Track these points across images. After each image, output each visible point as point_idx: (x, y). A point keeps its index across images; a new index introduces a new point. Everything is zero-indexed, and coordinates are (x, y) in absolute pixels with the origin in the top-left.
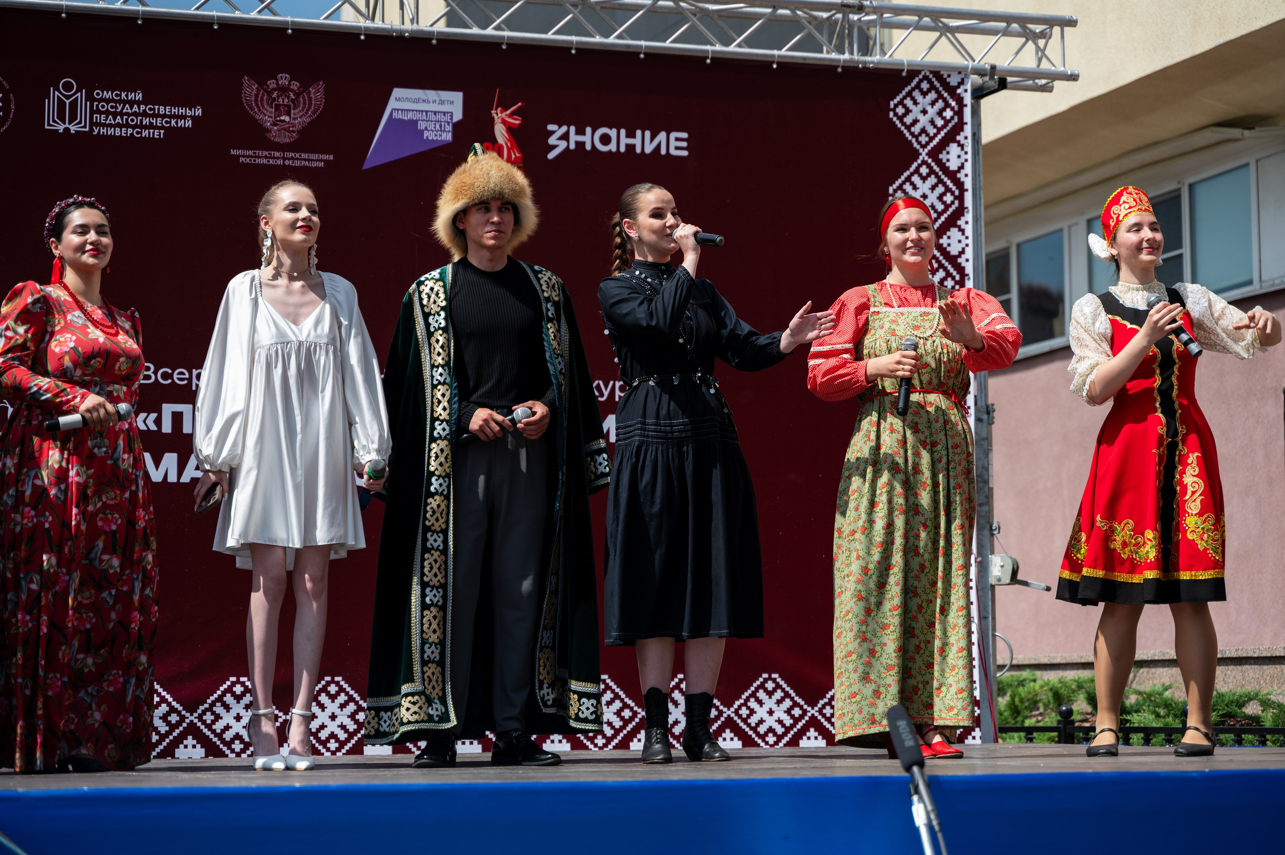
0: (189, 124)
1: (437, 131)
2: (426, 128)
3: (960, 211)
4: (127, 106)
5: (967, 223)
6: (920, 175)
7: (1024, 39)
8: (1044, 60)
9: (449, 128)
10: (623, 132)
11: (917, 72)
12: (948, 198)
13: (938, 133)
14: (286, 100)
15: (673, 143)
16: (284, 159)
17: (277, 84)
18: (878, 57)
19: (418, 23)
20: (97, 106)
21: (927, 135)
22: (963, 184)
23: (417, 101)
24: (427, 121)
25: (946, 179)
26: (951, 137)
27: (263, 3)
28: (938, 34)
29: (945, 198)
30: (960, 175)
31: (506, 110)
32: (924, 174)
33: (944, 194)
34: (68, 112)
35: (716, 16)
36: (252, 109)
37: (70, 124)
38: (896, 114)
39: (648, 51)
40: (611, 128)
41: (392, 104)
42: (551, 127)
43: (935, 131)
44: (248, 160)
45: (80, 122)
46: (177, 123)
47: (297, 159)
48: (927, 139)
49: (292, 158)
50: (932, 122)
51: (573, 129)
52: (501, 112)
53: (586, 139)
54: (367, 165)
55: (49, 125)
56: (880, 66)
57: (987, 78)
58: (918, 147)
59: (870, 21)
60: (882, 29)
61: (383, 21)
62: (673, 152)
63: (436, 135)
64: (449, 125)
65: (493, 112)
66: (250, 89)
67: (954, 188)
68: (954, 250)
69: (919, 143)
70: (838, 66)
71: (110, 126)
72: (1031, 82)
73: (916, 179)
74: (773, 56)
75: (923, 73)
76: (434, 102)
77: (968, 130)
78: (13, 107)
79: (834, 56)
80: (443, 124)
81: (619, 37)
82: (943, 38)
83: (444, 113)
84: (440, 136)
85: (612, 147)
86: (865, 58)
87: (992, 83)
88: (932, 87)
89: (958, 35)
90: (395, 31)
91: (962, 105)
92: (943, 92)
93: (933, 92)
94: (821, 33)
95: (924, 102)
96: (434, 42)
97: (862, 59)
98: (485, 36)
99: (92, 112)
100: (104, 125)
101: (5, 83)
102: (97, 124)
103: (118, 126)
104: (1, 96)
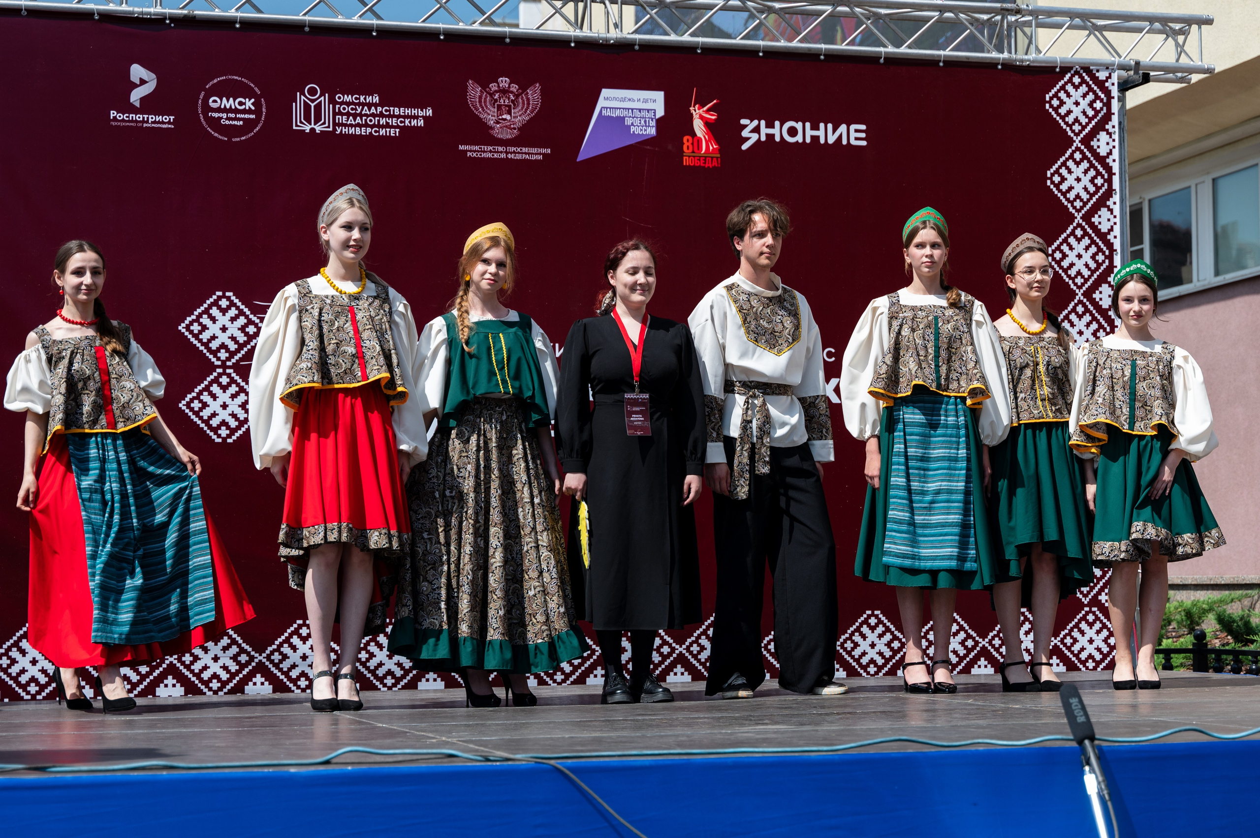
0: (421, 123)
1: (643, 126)
2: (632, 124)
3: (1109, 193)
4: (366, 108)
5: (1115, 203)
6: (1074, 160)
7: (1164, 36)
8: (1183, 55)
9: (653, 123)
10: (808, 125)
11: (1069, 69)
12: (1099, 181)
13: (1090, 122)
14: (507, 101)
15: (853, 135)
16: (507, 153)
17: (499, 86)
18: (1034, 55)
19: (621, 30)
20: (339, 108)
22: (1111, 168)
23: (623, 100)
24: (634, 117)
25: (1096, 164)
26: (1101, 126)
27: (484, 13)
28: (1087, 33)
29: (1096, 181)
30: (1109, 161)
31: (703, 107)
32: (1078, 160)
33: (1095, 177)
34: (313, 114)
35: (887, 20)
36: (477, 110)
37: (315, 124)
38: (1051, 106)
39: (827, 53)
40: (797, 122)
41: (601, 103)
42: (744, 122)
44: (475, 155)
45: (324, 123)
46: (410, 122)
47: (519, 153)
48: (1080, 128)
49: (514, 152)
50: (1084, 113)
51: (763, 123)
52: (699, 109)
53: (776, 131)
54: (580, 158)
55: (297, 126)
56: (1036, 64)
57: (1132, 73)
58: (1072, 135)
59: (1025, 22)
60: (1038, 29)
61: (591, 29)
62: (853, 142)
63: (642, 130)
64: (652, 121)
65: (692, 108)
66: (474, 91)
67: (1104, 172)
68: (1104, 228)
69: (1073, 131)
70: (998, 64)
71: (351, 125)
72: (1170, 75)
73: (1070, 163)
74: (940, 56)
75: (1074, 69)
76: (639, 100)
77: (1115, 120)
78: (264, 110)
79: (994, 55)
80: (647, 120)
81: (802, 41)
82: (1092, 36)
83: (648, 110)
84: (646, 130)
85: (799, 139)
86: (1021, 56)
87: (1136, 77)
88: (1083, 82)
89: (1104, 33)
90: (601, 39)
91: (1110, 97)
92: (1093, 86)
93: (1084, 85)
94: (983, 34)
95: (1076, 95)
96: (637, 48)
97: (1019, 57)
98: (682, 42)
99: (335, 114)
100: (345, 125)
101: (256, 89)
102: (340, 125)
103: (358, 125)
104: (253, 100)
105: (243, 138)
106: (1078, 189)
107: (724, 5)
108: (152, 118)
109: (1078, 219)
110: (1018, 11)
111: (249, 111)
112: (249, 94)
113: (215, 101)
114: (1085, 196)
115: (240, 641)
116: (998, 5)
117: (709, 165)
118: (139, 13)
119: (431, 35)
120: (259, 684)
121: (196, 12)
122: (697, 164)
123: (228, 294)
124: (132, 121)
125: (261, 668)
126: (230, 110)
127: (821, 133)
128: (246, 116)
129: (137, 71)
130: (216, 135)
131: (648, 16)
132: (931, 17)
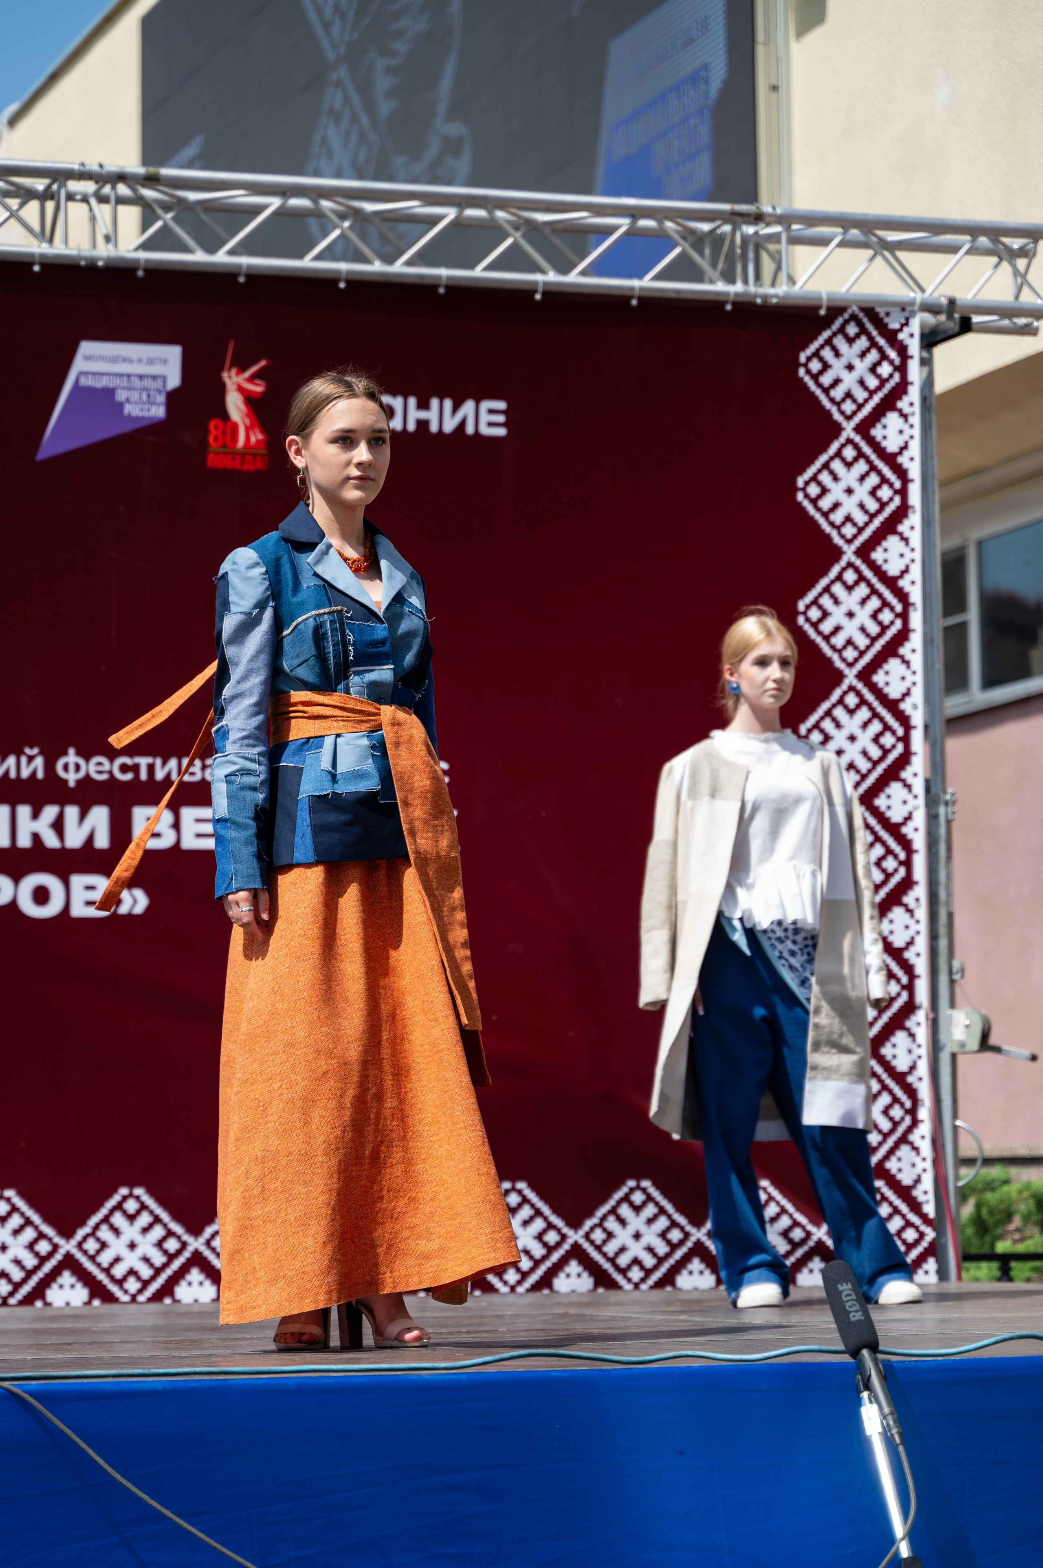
1: (144, 403)
2: (128, 400)
3: (902, 512)
5: (912, 527)
6: (843, 460)
7: (995, 260)
8: (1025, 289)
9: (161, 399)
10: (412, 401)
11: (841, 310)
12: (885, 493)
13: (871, 397)
15: (485, 418)
18: (785, 288)
19: (116, 245)
21: (854, 401)
22: (906, 471)
23: (115, 360)
24: (130, 389)
25: (881, 466)
26: (889, 404)
28: (870, 252)
29: (880, 493)
30: (903, 460)
31: (244, 371)
32: (849, 459)
33: (878, 487)
35: (547, 230)
38: (808, 372)
39: (451, 283)
40: (394, 397)
41: (79, 365)
43: (865, 395)
48: (853, 407)
50: (862, 383)
52: (237, 374)
54: (44, 453)
56: (788, 302)
57: (943, 318)
58: (840, 419)
59: (771, 235)
60: (790, 247)
61: (66, 242)
62: (485, 430)
63: (142, 410)
64: (160, 392)
65: (225, 375)
67: (893, 478)
68: (893, 569)
69: (842, 413)
70: (726, 302)
72: (1006, 322)
73: (836, 465)
74: (632, 289)
75: (850, 311)
76: (140, 361)
77: (914, 393)
79: (720, 286)
80: (152, 393)
81: (409, 263)
82: (879, 259)
83: (154, 377)
84: (148, 410)
85: (396, 423)
86: (764, 289)
87: (950, 324)
88: (862, 331)
89: (902, 255)
91: (905, 357)
92: (878, 339)
93: (864, 338)
94: (701, 253)
95: (850, 353)
96: (140, 273)
97: (761, 291)
98: (214, 265)
106: (849, 506)
107: (282, 207)
109: (849, 556)
114: (860, 518)
116: (726, 207)
117: (249, 467)
122: (228, 464)
127: (432, 415)
131: (159, 224)
132: (615, 228)
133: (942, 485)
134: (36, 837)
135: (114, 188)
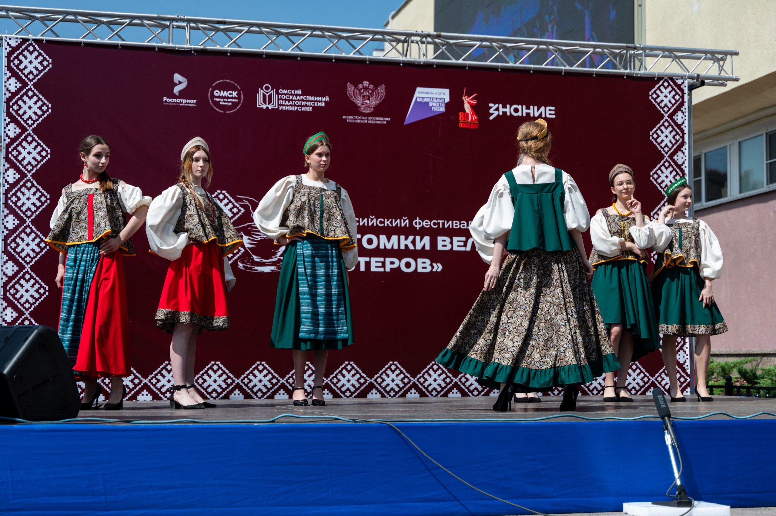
0: (323, 104)
1: (438, 107)
2: (433, 106)
3: (683, 144)
4: (295, 96)
5: (685, 149)
6: (665, 126)
7: (713, 61)
8: (723, 71)
9: (444, 105)
10: (524, 107)
11: (662, 78)
12: (677, 137)
13: (673, 106)
14: (367, 93)
15: (548, 112)
16: (368, 120)
17: (363, 86)
18: (643, 71)
19: (427, 57)
20: (281, 97)
21: (668, 107)
22: (684, 130)
23: (428, 93)
24: (433, 102)
25: (676, 128)
26: (678, 109)
27: (355, 48)
28: (672, 59)
29: (676, 137)
30: (683, 127)
31: (469, 97)
32: (666, 126)
33: (675, 135)
34: (267, 99)
35: (566, 53)
36: (352, 98)
37: (269, 104)
38: (652, 98)
39: (534, 69)
40: (518, 105)
41: (416, 95)
42: (490, 105)
43: (671, 105)
44: (351, 121)
45: (273, 104)
46: (317, 104)
47: (374, 120)
48: (668, 109)
49: (371, 120)
50: (670, 101)
51: (501, 106)
52: (467, 98)
53: (507, 110)
54: (406, 123)
55: (259, 105)
56: (645, 76)
57: (695, 81)
58: (663, 113)
59: (639, 54)
60: (645, 58)
61: (411, 57)
62: (548, 116)
63: (437, 109)
64: (443, 103)
65: (463, 98)
66: (350, 88)
67: (680, 133)
68: (680, 162)
69: (664, 111)
70: (625, 76)
71: (287, 105)
72: (716, 82)
73: (662, 128)
74: (594, 71)
75: (665, 78)
76: (436, 93)
77: (686, 105)
78: (242, 97)
79: (622, 71)
80: (440, 104)
81: (521, 63)
82: (674, 61)
83: (441, 99)
84: (440, 109)
85: (520, 114)
86: (637, 71)
87: (698, 83)
88: (669, 85)
89: (681, 60)
90: (417, 62)
91: (683, 93)
92: (675, 87)
93: (670, 87)
94: (616, 60)
95: (666, 92)
96: (435, 66)
97: (635, 72)
98: (458, 64)
99: (279, 100)
100: (284, 105)
101: (238, 87)
102: (281, 105)
103: (291, 105)
104: (236, 92)
105: (232, 111)
106: (667, 141)
107: (481, 45)
108: (185, 101)
109: (666, 157)
110: (635, 48)
111: (235, 98)
112: (235, 89)
113: (217, 93)
114: (670, 145)
115: (228, 372)
116: (625, 45)
117: (472, 127)
118: (178, 48)
119: (329, 59)
120: (237, 394)
121: (208, 47)
122: (466, 126)
123: (223, 192)
124: (175, 103)
125: (238, 386)
126: (225, 97)
127: (531, 111)
128: (233, 100)
129: (177, 77)
130: (218, 110)
131: (441, 50)
132: (589, 51)
133: (694, 135)
134: (406, 246)
135: (426, 38)
